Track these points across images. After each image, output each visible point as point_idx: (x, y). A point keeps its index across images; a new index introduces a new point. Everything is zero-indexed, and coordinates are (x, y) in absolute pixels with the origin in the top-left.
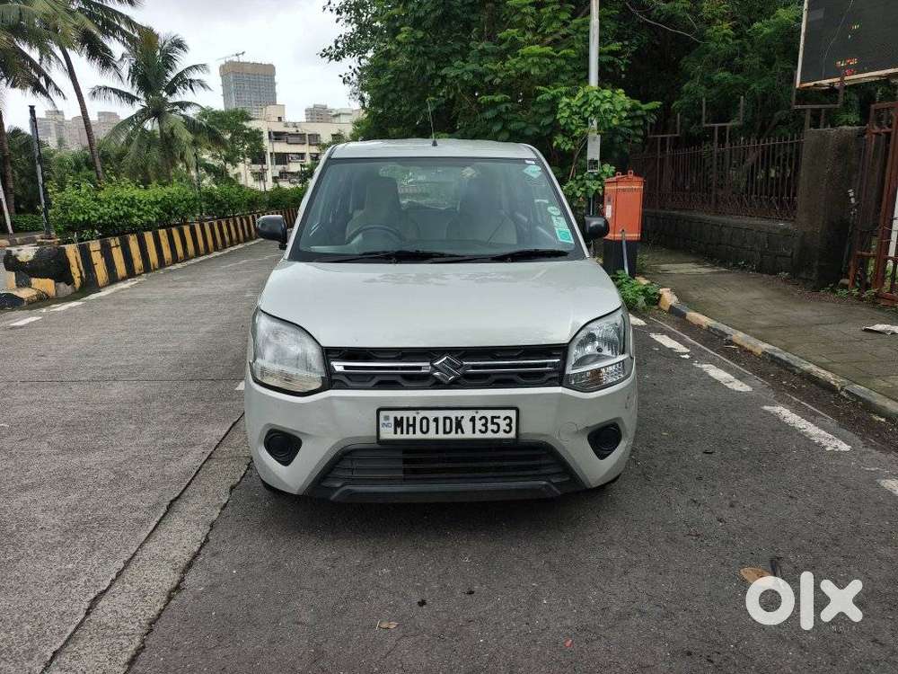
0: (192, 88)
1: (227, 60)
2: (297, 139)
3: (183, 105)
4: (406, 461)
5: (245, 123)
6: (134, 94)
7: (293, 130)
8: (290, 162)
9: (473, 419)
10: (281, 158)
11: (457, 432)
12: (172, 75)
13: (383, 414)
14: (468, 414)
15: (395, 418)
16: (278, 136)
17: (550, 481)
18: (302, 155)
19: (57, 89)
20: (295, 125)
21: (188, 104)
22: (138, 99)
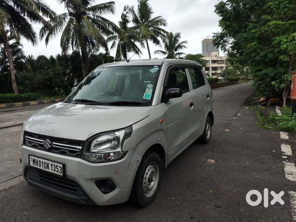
0: (181, 48)
1: (205, 39)
2: (221, 62)
3: (179, 54)
4: (40, 176)
5: (201, 58)
6: (166, 52)
7: (220, 59)
8: (218, 70)
9: (52, 165)
10: (215, 69)
11: (47, 169)
12: (177, 45)
13: (30, 157)
14: (50, 163)
15: (33, 159)
16: (214, 62)
17: (80, 198)
18: (222, 67)
19: (141, 52)
20: (221, 58)
21: (181, 53)
22: (166, 53)
